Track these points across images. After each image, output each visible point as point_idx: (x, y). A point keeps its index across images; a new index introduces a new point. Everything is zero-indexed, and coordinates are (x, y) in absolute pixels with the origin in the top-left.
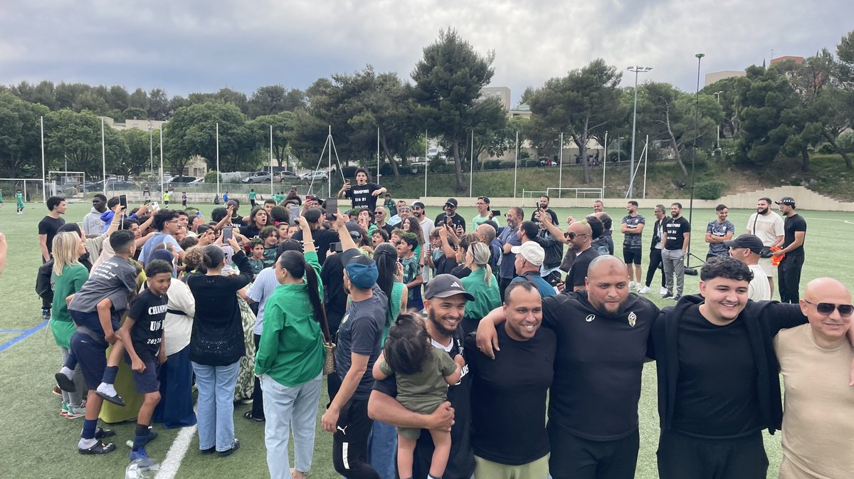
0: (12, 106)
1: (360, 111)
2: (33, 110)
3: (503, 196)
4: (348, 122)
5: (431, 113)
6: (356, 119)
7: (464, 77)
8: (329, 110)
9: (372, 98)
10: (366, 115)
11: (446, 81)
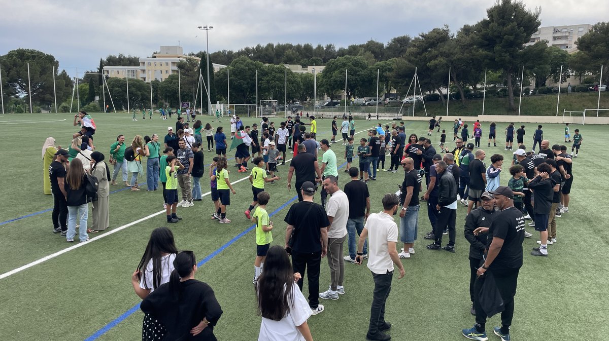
0: (245, 63)
1: (436, 57)
2: (255, 65)
3: (547, 115)
4: (427, 64)
5: (487, 56)
6: (433, 63)
7: (513, 29)
8: (416, 57)
9: (445, 48)
10: (439, 60)
11: (500, 33)
